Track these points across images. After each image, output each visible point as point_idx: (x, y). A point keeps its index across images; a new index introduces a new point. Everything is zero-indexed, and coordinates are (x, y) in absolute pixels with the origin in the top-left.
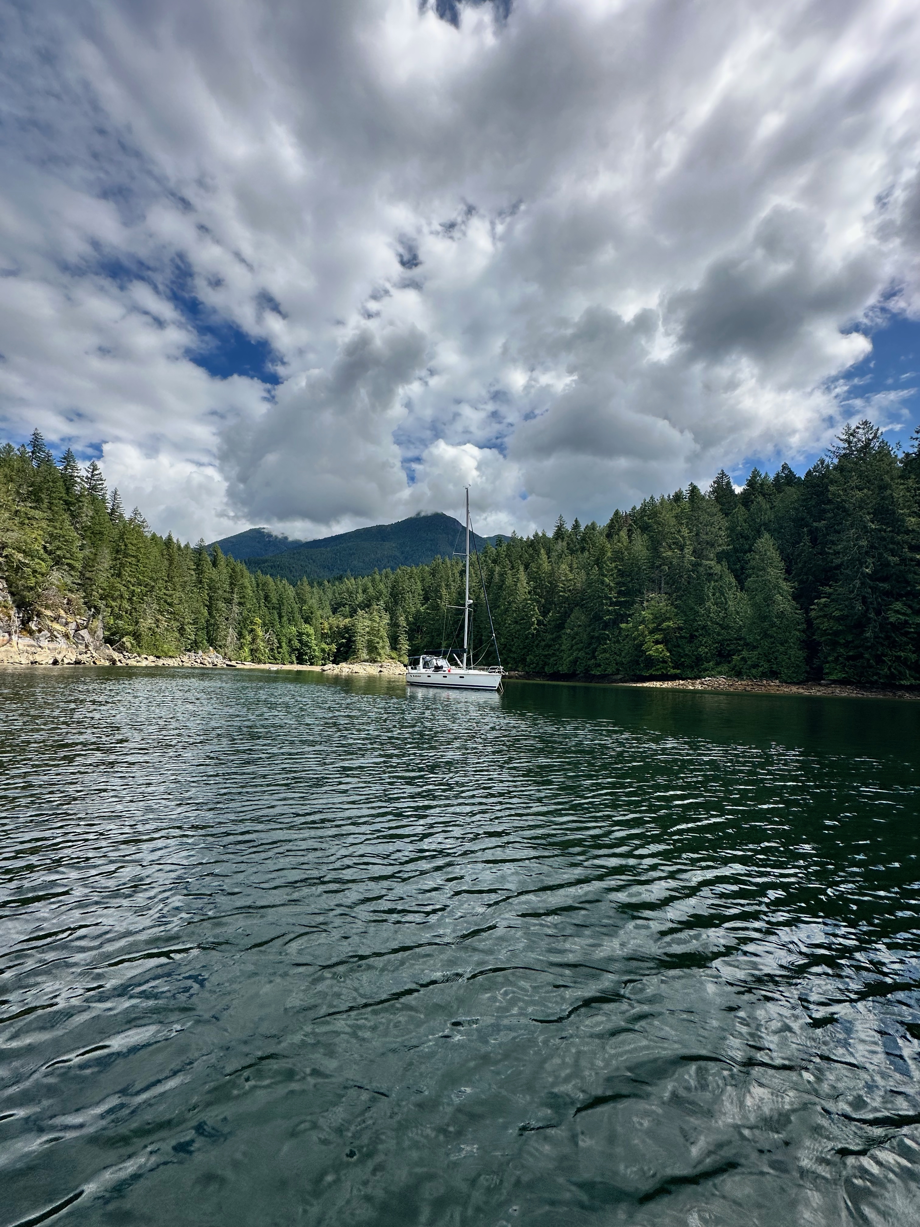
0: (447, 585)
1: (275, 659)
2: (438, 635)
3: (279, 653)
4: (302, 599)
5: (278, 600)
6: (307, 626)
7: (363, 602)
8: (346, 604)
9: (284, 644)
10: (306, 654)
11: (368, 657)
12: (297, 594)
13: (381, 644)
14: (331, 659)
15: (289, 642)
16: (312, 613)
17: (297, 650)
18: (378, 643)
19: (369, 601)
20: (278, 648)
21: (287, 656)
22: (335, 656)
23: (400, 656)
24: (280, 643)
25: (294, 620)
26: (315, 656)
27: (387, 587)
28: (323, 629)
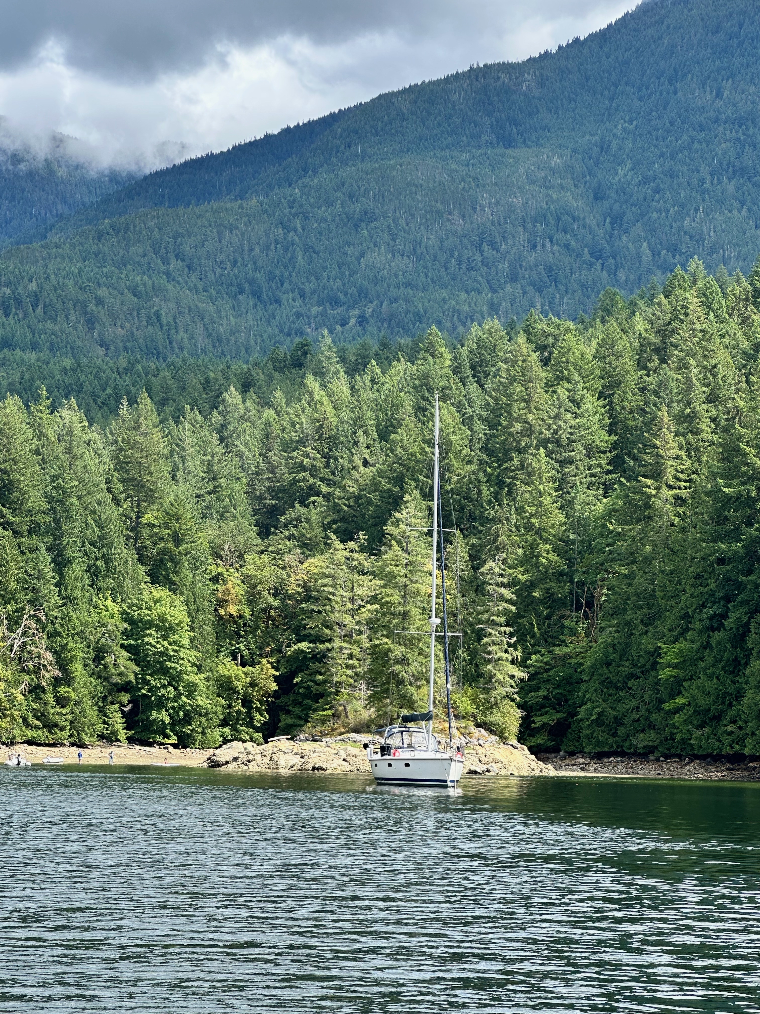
0: (680, 419)
1: (50, 726)
2: (648, 622)
3: (62, 702)
4: (139, 485)
5: (50, 499)
6: (161, 592)
7: (375, 485)
8: (313, 491)
9: (77, 669)
10: (161, 703)
11: (369, 713)
12: (121, 466)
13: (414, 667)
14: (259, 719)
15: (98, 659)
16: (177, 539)
17: (126, 687)
18: (404, 661)
19: (399, 481)
20: (57, 682)
21: (92, 714)
22: (273, 710)
23: (489, 706)
24: (63, 665)
25: (109, 570)
26: (198, 712)
27: (467, 421)
28: (222, 602)
